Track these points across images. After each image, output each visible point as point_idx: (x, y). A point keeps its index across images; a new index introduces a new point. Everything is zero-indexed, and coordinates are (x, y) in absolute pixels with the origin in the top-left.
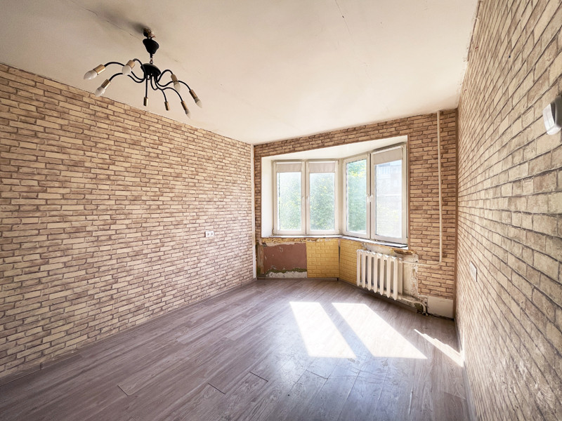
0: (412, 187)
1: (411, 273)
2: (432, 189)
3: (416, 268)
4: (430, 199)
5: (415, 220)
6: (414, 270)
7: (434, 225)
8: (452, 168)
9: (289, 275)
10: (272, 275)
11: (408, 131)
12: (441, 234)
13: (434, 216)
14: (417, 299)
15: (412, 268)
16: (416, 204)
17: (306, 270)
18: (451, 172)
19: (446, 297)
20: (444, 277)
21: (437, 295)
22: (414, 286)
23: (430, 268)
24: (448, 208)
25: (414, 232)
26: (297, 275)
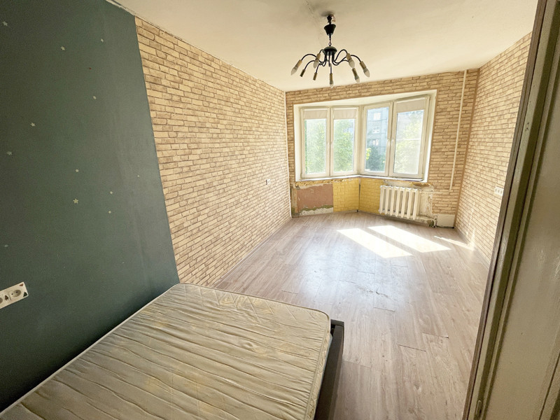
0: (435, 134)
1: (426, 199)
2: (450, 135)
3: (431, 196)
4: (448, 143)
5: (435, 160)
6: (429, 197)
7: (449, 163)
8: (468, 119)
9: (319, 211)
10: (305, 213)
11: (437, 86)
12: (453, 169)
13: (449, 157)
14: (429, 217)
15: (427, 196)
16: (437, 147)
17: (333, 206)
18: (467, 122)
19: (450, 214)
20: (451, 200)
21: (445, 213)
22: (428, 208)
23: (442, 195)
24: (460, 150)
25: (433, 169)
26: (325, 211)
